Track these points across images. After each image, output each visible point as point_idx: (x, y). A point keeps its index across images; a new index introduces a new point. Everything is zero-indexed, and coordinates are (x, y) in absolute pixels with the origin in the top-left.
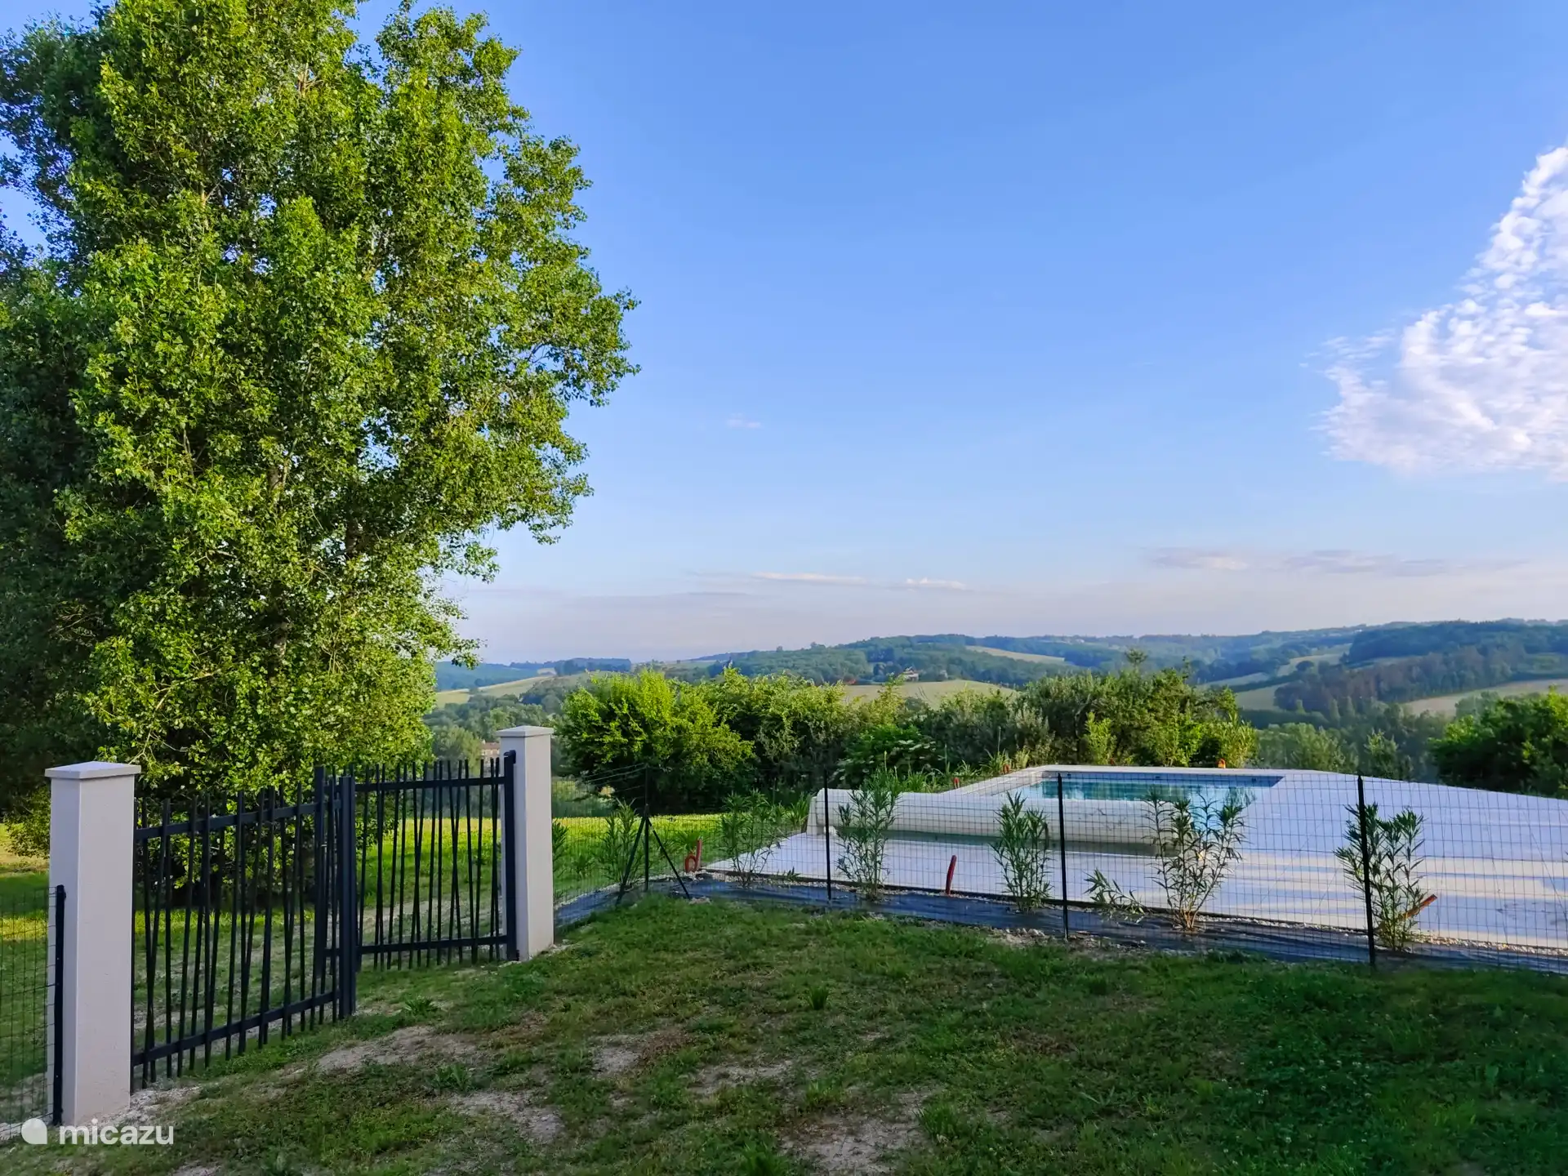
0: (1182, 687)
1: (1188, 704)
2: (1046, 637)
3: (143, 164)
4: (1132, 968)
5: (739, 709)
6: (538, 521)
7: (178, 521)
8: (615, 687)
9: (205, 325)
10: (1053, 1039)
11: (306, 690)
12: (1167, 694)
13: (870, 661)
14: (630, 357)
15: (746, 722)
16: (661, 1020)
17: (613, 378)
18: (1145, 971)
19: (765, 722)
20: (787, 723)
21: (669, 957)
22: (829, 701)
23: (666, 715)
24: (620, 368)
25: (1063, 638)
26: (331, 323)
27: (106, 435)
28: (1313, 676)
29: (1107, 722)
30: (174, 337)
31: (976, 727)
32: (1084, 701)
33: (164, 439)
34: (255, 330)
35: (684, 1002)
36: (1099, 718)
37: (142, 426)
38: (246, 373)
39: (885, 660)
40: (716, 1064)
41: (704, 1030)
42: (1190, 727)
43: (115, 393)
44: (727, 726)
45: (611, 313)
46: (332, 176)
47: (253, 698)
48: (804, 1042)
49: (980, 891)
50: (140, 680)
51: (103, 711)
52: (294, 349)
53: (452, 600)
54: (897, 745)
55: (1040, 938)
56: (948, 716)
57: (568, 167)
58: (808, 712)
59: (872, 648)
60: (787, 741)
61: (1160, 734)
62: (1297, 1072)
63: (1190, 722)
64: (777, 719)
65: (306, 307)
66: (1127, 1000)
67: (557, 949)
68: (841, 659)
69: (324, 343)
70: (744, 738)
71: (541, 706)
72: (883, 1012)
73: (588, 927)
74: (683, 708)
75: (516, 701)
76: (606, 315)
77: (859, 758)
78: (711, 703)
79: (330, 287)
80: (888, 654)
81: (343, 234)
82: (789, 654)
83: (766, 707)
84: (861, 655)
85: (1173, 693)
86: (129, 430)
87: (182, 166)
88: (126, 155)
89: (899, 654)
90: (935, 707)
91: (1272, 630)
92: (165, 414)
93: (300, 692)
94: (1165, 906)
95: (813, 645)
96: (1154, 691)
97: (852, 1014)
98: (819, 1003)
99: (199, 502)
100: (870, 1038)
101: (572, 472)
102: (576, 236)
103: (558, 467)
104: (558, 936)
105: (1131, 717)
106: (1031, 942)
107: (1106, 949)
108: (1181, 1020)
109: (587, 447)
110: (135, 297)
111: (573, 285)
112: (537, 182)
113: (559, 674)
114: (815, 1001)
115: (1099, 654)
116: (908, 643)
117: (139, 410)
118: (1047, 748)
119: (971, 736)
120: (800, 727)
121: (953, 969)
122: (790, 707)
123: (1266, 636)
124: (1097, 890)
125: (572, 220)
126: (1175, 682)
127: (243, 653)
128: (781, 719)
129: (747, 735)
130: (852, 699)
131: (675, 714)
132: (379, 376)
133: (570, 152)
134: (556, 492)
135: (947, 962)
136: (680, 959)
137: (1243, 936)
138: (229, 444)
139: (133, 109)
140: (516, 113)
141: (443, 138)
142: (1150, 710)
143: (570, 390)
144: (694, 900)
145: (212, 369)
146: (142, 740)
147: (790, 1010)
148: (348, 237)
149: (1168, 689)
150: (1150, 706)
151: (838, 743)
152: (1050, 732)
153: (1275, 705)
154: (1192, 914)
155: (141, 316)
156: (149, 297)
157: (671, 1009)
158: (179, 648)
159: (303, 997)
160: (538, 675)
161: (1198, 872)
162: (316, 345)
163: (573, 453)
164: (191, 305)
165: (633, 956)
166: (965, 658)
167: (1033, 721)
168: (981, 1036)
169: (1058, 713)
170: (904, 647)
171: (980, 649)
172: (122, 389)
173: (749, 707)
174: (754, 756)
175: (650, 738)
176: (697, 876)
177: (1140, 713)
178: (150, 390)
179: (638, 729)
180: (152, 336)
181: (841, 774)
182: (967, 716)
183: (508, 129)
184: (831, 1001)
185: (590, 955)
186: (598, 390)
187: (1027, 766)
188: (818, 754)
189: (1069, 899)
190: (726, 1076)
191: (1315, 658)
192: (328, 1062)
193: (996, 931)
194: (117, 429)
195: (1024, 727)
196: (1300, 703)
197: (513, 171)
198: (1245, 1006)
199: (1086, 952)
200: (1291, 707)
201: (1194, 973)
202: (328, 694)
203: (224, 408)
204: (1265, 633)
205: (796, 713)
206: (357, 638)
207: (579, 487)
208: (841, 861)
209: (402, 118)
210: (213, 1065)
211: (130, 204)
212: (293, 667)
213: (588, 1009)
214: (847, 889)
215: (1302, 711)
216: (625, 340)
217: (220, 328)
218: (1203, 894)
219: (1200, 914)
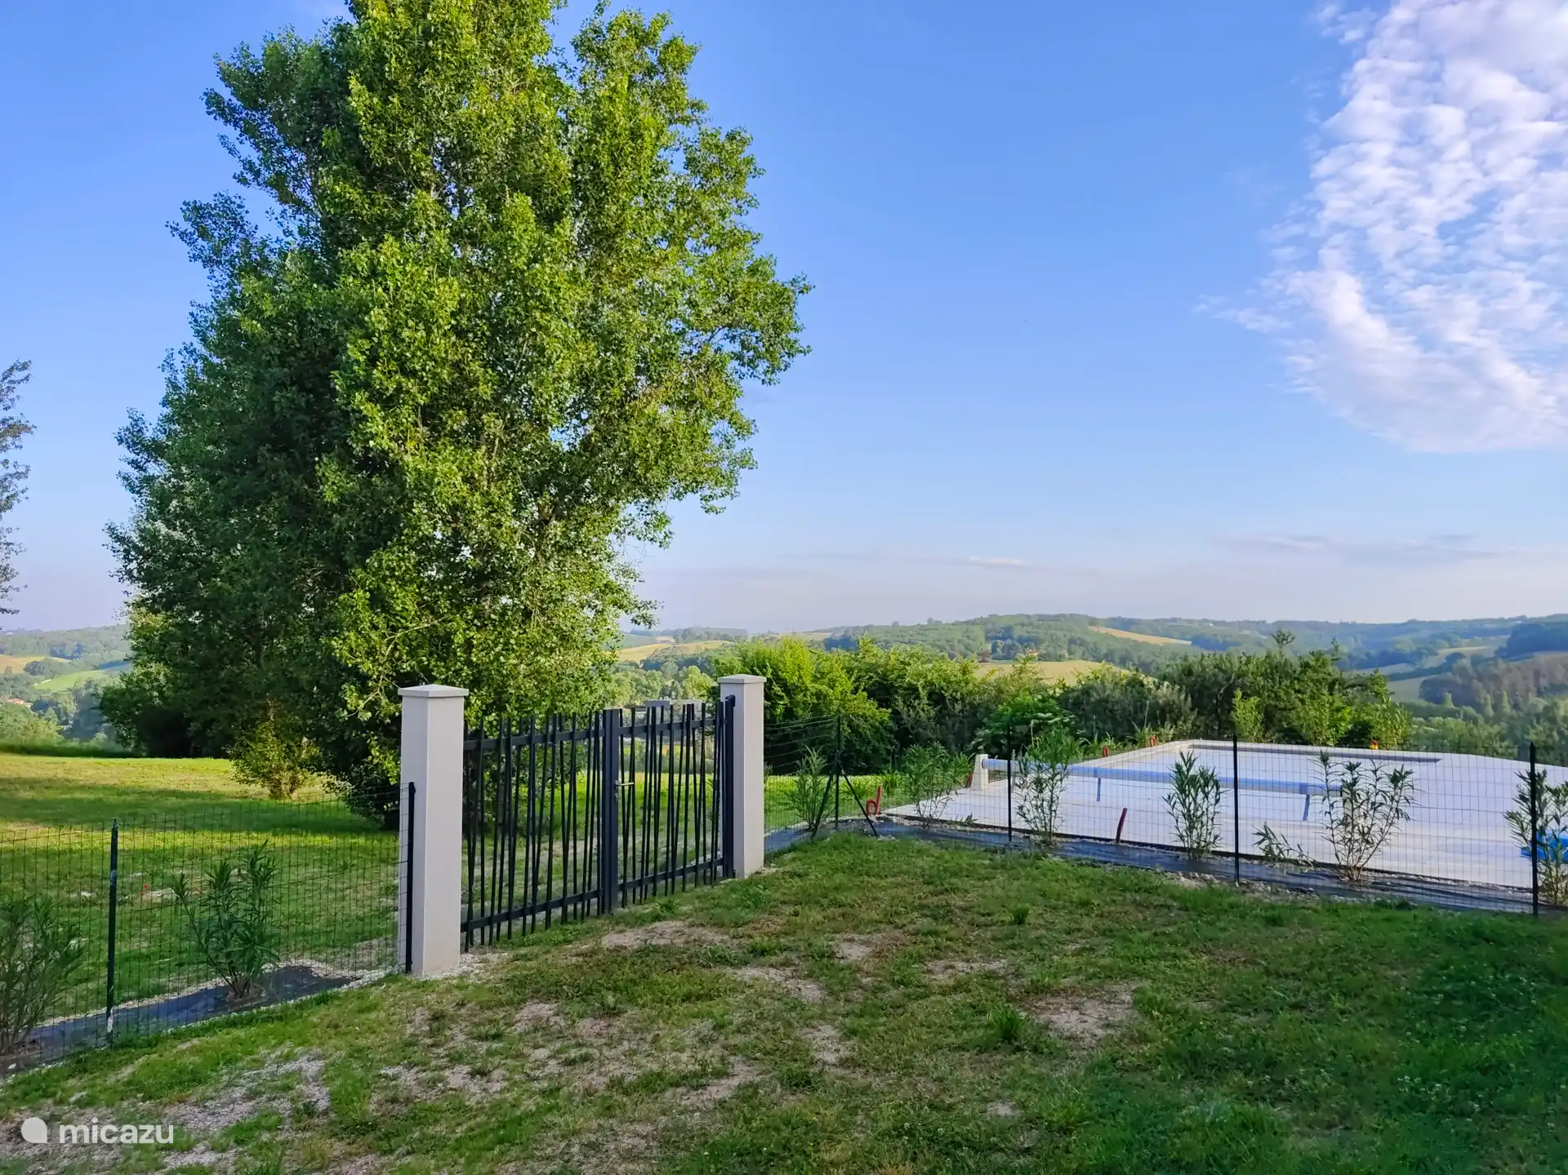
0: (1330, 669)
1: (1337, 687)
2: (1175, 620)
3: (385, 168)
4: (1303, 908)
5: (875, 678)
6: (708, 492)
7: (418, 487)
8: (757, 653)
9: (442, 313)
10: (1240, 954)
11: (512, 641)
12: (1315, 676)
13: (988, 639)
14: (802, 338)
15: (882, 690)
16: (883, 926)
17: (786, 358)
18: (1316, 911)
19: (901, 692)
20: (923, 693)
21: (873, 880)
22: (964, 673)
23: (808, 681)
24: (792, 350)
25: (1190, 621)
26: (547, 310)
27: (360, 412)
28: (1464, 668)
29: (1254, 700)
30: (417, 324)
31: (1117, 702)
32: (1228, 679)
33: (406, 415)
34: (481, 317)
35: (897, 914)
36: (1245, 696)
37: (388, 403)
38: (473, 355)
39: (1004, 638)
40: (940, 959)
41: (925, 935)
42: (1338, 710)
43: (369, 375)
44: (865, 694)
45: (788, 298)
46: (543, 174)
47: (468, 645)
48: (1014, 947)
49: (1149, 842)
50: (375, 627)
51: (347, 654)
52: (514, 332)
53: (630, 564)
54: (1037, 718)
55: (1211, 882)
56: (1086, 691)
57: (743, 156)
58: (943, 684)
59: (990, 626)
60: (924, 709)
61: (1307, 713)
62: (1468, 986)
63: (1338, 704)
64: (913, 689)
65: (525, 295)
66: (1302, 931)
67: (768, 871)
68: (958, 636)
69: (540, 328)
70: (880, 706)
71: (660, 673)
72: (1079, 930)
73: (790, 856)
74: (823, 675)
75: (637, 666)
76: (781, 298)
77: (997, 728)
78: (850, 671)
79: (546, 278)
80: (1007, 632)
81: (558, 228)
82: (904, 629)
83: (902, 677)
84: (979, 632)
85: (1321, 675)
86: (379, 407)
87: (419, 169)
88: (372, 160)
89: (1018, 632)
90: (1071, 682)
91: (1420, 618)
92: (408, 392)
93: (507, 643)
94: (1334, 861)
95: (930, 620)
96: (1301, 672)
97: (1051, 930)
98: (1020, 918)
99: (435, 471)
100: (1072, 947)
101: (739, 446)
102: (749, 221)
103: (728, 442)
104: (768, 859)
105: (1277, 698)
106: (1204, 885)
107: (1277, 893)
108: (1357, 947)
109: (757, 423)
110: (386, 289)
111: (753, 271)
112: (715, 172)
113: (677, 642)
114: (1017, 917)
115: (1228, 639)
116: (1026, 621)
117: (387, 389)
118: (1189, 725)
119: (1111, 711)
120: (936, 698)
121: (1134, 902)
122: (926, 677)
123: (1411, 626)
124: (1266, 842)
125: (745, 207)
126: (1324, 664)
127: (459, 607)
128: (917, 689)
129: (884, 703)
130: (987, 673)
131: (815, 679)
132: (583, 357)
133: (744, 142)
134: (724, 466)
135: (1128, 895)
136: (883, 883)
137: (1409, 889)
138: (457, 420)
139: (378, 119)
140: (696, 106)
141: (641, 136)
142: (1298, 691)
143: (744, 370)
144: (881, 838)
145: (446, 352)
146: (377, 681)
147: (993, 924)
148: (561, 231)
149: (1316, 671)
150: (1297, 687)
151: (974, 715)
152: (1192, 709)
153: (1421, 697)
154: (1359, 869)
155: (390, 306)
156: (397, 288)
157: (890, 918)
158: (405, 600)
159: (575, 892)
160: (656, 642)
161: (1366, 830)
162: (534, 330)
163: (743, 429)
164: (431, 296)
165: (839, 878)
166: (1087, 638)
167: (1175, 697)
168: (1173, 950)
169: (1201, 693)
170: (1023, 625)
171: (1103, 630)
172: (375, 372)
173: (884, 677)
174: (891, 724)
175: (791, 703)
176: (878, 819)
177: (1287, 693)
178: (396, 372)
179: (780, 693)
180: (399, 324)
181: (979, 744)
182: (1108, 692)
183: (686, 121)
184: (1030, 919)
185: (799, 876)
186: (773, 369)
187: (1172, 740)
188: (954, 725)
189: (1242, 851)
190: (952, 967)
191: (1467, 649)
192: (610, 940)
193: (1169, 874)
194: (369, 406)
195: (1167, 704)
196: (1449, 696)
197: (690, 163)
198: (1417, 939)
199: (1257, 895)
200: (1439, 700)
201: (1361, 915)
202: (533, 645)
203: (454, 388)
204: (1412, 622)
205: (932, 684)
206: (556, 596)
207: (745, 461)
208: (1021, 808)
209: (605, 119)
210: (514, 939)
211: (372, 203)
212: (501, 622)
213: (816, 915)
214: (1022, 835)
215: (1450, 705)
216: (798, 323)
217: (453, 314)
218: (1371, 850)
219: (1364, 870)
